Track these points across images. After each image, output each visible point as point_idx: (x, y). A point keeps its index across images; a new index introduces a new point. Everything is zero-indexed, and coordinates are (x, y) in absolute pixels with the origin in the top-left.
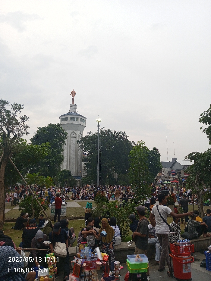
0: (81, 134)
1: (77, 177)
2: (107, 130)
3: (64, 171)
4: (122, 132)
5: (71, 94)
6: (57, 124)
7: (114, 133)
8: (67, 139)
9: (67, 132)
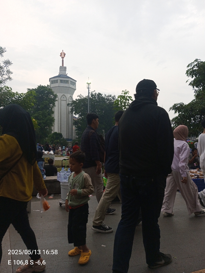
0: (71, 97)
1: (68, 139)
2: (98, 93)
3: (56, 133)
4: (112, 96)
5: (60, 56)
6: (46, 86)
7: (104, 97)
8: (57, 101)
9: (57, 94)
